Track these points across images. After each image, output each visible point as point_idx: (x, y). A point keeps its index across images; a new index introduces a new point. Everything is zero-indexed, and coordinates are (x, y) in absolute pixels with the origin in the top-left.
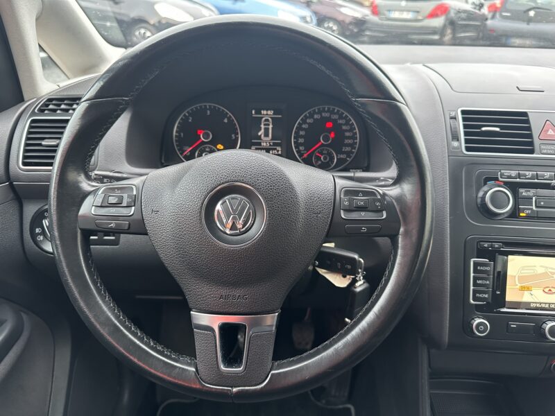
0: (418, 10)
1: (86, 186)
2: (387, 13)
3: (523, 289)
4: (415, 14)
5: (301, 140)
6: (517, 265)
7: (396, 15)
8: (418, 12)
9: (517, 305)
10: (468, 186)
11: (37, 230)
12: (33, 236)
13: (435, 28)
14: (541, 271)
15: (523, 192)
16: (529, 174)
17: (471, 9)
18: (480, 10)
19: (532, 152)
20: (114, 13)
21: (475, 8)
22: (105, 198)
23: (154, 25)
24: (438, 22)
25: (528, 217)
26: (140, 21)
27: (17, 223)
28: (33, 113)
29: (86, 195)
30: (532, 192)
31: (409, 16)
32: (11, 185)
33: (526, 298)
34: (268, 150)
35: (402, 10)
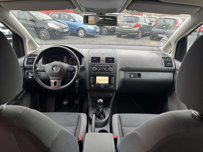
0: (131, 25)
1: (37, 66)
2: (121, 26)
3: (99, 81)
4: (130, 26)
5: (71, 61)
6: (98, 78)
7: (124, 27)
8: (131, 26)
9: (98, 83)
10: (91, 67)
11: (28, 75)
12: (27, 75)
13: (136, 30)
14: (101, 78)
15: (98, 68)
16: (99, 65)
17: (148, 25)
18: (151, 25)
19: (100, 62)
20: (33, 25)
21: (149, 25)
22: (40, 67)
23: (47, 29)
24: (137, 29)
25: (99, 71)
26: (43, 28)
27: (24, 73)
28: (27, 57)
29: (37, 67)
30: (99, 68)
31: (128, 27)
32: (24, 68)
33: (99, 82)
34: (65, 63)
35: (126, 25)
